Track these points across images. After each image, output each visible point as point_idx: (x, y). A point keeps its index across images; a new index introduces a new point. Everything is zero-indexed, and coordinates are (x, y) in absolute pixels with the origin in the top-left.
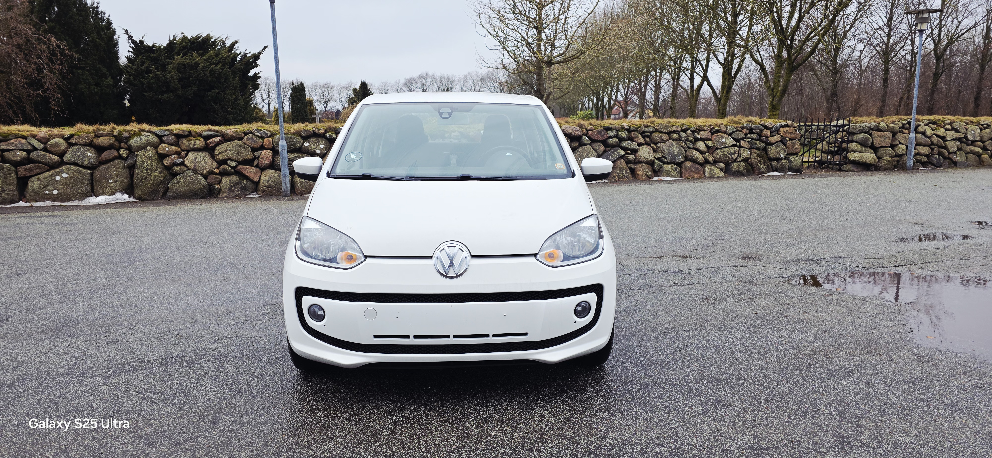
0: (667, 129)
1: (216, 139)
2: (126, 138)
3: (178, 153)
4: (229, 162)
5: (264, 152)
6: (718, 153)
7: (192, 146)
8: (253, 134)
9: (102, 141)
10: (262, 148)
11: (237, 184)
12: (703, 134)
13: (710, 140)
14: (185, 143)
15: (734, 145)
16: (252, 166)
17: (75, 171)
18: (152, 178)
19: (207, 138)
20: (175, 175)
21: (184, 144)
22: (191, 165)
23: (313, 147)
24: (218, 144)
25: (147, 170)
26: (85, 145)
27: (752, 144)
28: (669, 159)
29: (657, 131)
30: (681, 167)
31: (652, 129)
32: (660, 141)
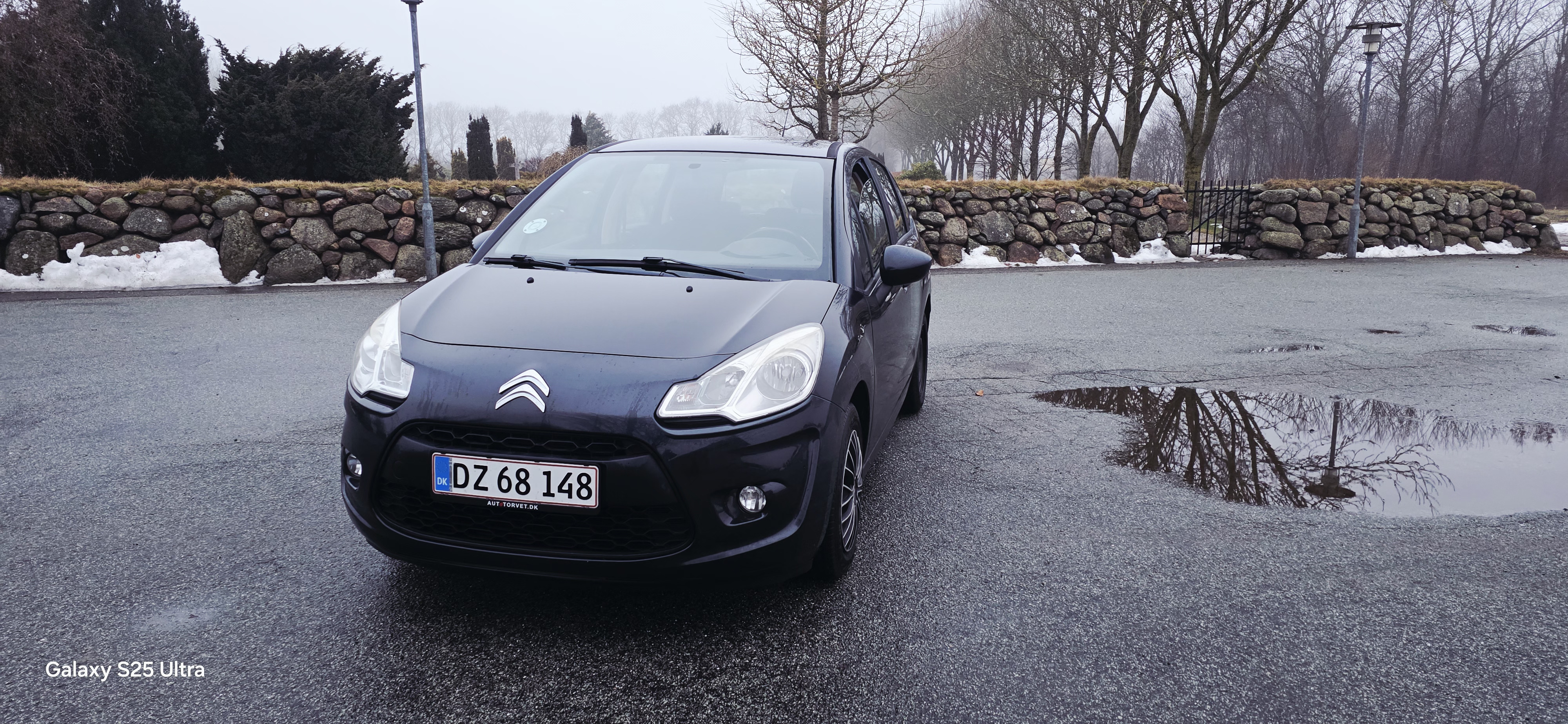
0: (989, 195)
1: (335, 202)
2: (210, 197)
3: (281, 220)
4: (352, 233)
5: (402, 221)
6: (1065, 230)
7: (301, 210)
8: (388, 194)
9: (177, 202)
10: (400, 214)
11: (364, 264)
12: (1043, 203)
13: (1054, 211)
14: (293, 206)
15: (1088, 219)
16: (385, 239)
17: (139, 243)
18: (245, 254)
19: (323, 199)
20: (278, 250)
21: (291, 208)
22: (299, 237)
23: (472, 214)
24: (337, 208)
25: (237, 242)
26: (153, 207)
27: (1115, 218)
28: (990, 239)
29: (974, 197)
30: (1007, 250)
31: (966, 195)
32: (977, 212)
